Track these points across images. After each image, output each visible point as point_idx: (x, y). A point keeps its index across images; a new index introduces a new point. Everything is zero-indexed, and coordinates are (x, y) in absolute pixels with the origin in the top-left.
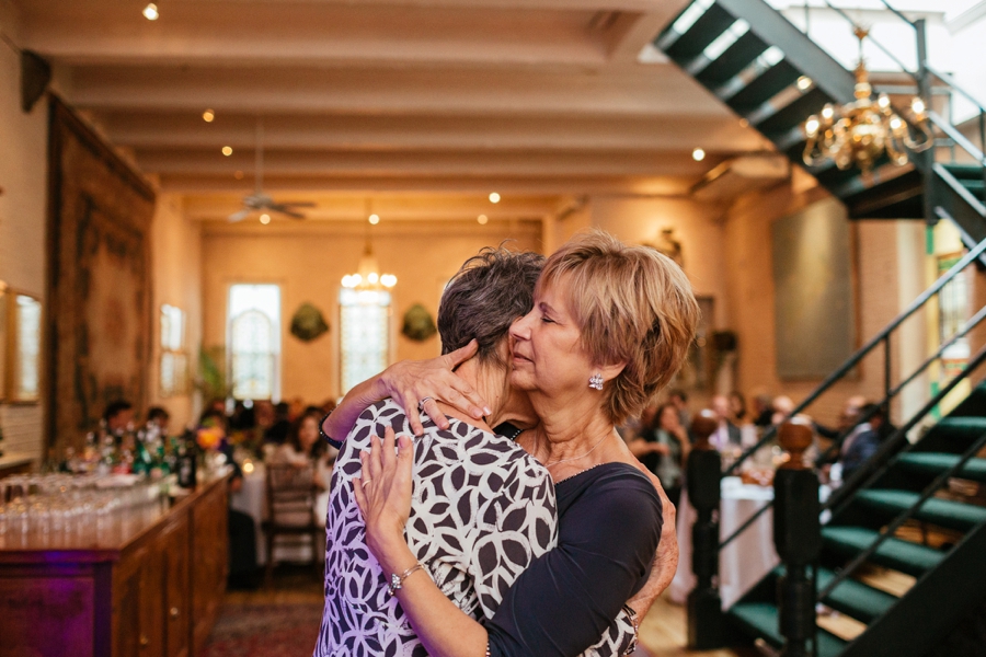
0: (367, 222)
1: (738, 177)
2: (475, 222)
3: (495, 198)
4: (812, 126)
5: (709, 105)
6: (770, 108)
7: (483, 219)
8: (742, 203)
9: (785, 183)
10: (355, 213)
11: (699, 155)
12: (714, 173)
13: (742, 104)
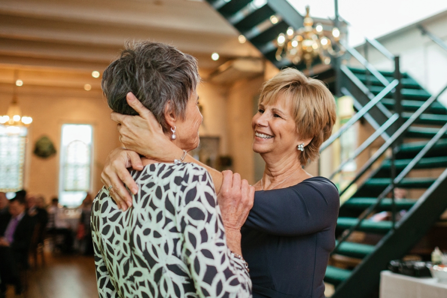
0: (14, 84)
1: (236, 70)
2: (82, 88)
3: (96, 74)
4: (281, 40)
5: (224, 27)
6: (257, 30)
7: (88, 87)
8: (237, 86)
9: (260, 76)
10: (8, 78)
11: (215, 57)
12: (223, 67)
13: (243, 27)
